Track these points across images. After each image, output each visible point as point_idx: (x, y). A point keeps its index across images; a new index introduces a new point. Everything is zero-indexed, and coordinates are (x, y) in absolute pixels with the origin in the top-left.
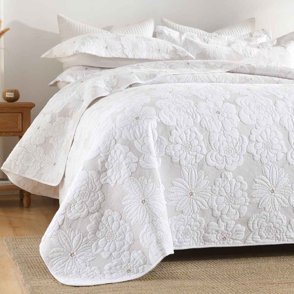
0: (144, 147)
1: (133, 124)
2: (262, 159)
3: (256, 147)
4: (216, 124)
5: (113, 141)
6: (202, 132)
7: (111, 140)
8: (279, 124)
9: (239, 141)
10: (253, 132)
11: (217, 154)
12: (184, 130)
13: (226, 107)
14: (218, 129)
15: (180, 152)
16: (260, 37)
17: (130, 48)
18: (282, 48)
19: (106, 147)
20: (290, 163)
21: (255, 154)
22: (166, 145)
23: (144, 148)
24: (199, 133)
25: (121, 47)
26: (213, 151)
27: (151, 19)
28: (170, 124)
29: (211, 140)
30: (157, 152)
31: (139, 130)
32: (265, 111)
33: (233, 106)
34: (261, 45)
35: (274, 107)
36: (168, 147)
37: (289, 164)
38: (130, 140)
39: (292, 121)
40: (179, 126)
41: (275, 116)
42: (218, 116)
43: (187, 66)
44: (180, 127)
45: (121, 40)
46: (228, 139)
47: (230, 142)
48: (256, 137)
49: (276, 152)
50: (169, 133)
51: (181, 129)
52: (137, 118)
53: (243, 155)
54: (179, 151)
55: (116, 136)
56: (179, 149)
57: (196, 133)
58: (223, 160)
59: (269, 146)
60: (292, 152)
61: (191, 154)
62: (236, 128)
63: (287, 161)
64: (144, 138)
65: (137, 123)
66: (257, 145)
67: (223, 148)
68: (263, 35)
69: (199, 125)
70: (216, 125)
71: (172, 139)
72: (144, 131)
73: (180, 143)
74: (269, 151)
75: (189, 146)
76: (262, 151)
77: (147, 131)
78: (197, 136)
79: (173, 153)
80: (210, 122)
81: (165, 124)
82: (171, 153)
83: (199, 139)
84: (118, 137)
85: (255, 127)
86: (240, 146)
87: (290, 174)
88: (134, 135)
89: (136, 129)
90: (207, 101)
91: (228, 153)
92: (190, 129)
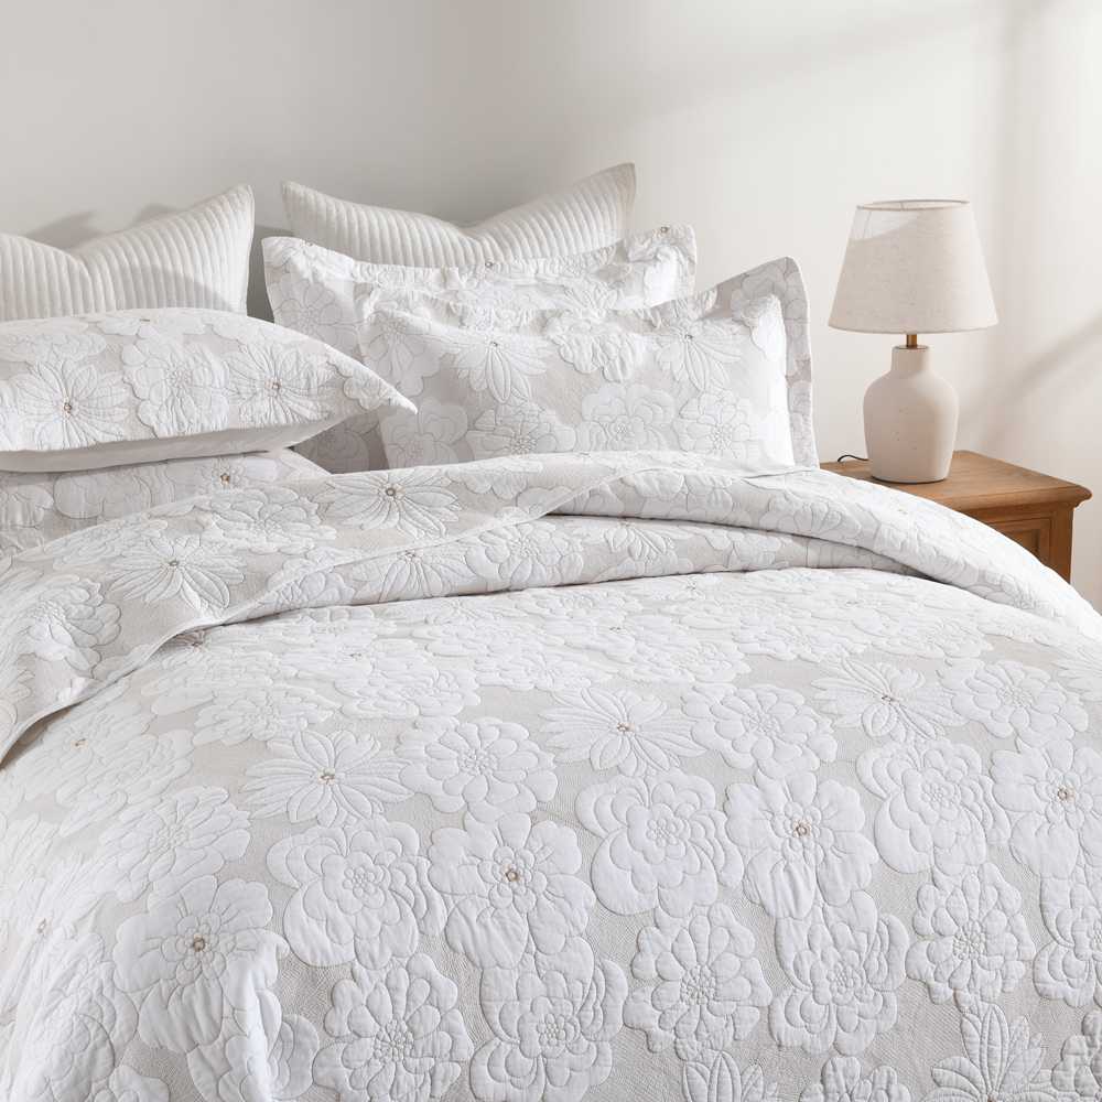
0: (228, 1082)
1: (181, 975)
2: (682, 1043)
3: (659, 999)
4: (505, 929)
5: (103, 1052)
6: (452, 972)
7: (96, 1049)
8: (740, 893)
9: (594, 987)
10: (645, 943)
11: (512, 1051)
12: (384, 976)
13: (544, 845)
14: (514, 949)
15: (372, 1067)
16: (656, 258)
17: (161, 395)
18: (736, 328)
19: (76, 1083)
20: (783, 1040)
21: (656, 1030)
22: (314, 1050)
23: (228, 1087)
24: (441, 979)
25: (125, 394)
26: (498, 1041)
27: (241, 188)
28: (327, 957)
29: (490, 1000)
30: (282, 1081)
31: (207, 1003)
32: (689, 844)
33: (571, 836)
34: (658, 313)
35: (722, 818)
36: (323, 1058)
37: (779, 1046)
38: (171, 1048)
39: (786, 873)
40: (365, 958)
41: (726, 864)
42: (514, 892)
43: (388, 505)
44: (370, 964)
45: (125, 364)
46: (551, 988)
47: (562, 996)
48: (656, 962)
49: (730, 1008)
50: (325, 998)
51: (372, 973)
52: (198, 945)
53: (611, 1041)
54: (368, 1063)
55: (113, 1026)
56: (368, 1054)
57: (430, 983)
58: (535, 1070)
59: (705, 989)
60: (789, 1001)
61: (413, 1071)
62: (581, 935)
63: (773, 1037)
64: (225, 1041)
65: (197, 971)
66: (663, 992)
67: (535, 1025)
68: (666, 249)
69: (440, 943)
70: (507, 936)
71: (339, 1024)
72: (227, 1011)
73: (371, 1031)
74: (705, 1007)
75: (404, 1039)
76: (680, 1013)
77: (238, 1010)
78: (435, 994)
79: (345, 1074)
80: (485, 927)
81: (310, 963)
82: (336, 1080)
83: (442, 1005)
84: (121, 1035)
85: (651, 922)
86: (598, 1007)
87: (782, 1082)
88: (187, 1030)
89: (194, 997)
90: (470, 820)
91: (554, 1041)
92: (407, 969)
